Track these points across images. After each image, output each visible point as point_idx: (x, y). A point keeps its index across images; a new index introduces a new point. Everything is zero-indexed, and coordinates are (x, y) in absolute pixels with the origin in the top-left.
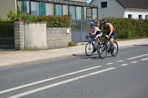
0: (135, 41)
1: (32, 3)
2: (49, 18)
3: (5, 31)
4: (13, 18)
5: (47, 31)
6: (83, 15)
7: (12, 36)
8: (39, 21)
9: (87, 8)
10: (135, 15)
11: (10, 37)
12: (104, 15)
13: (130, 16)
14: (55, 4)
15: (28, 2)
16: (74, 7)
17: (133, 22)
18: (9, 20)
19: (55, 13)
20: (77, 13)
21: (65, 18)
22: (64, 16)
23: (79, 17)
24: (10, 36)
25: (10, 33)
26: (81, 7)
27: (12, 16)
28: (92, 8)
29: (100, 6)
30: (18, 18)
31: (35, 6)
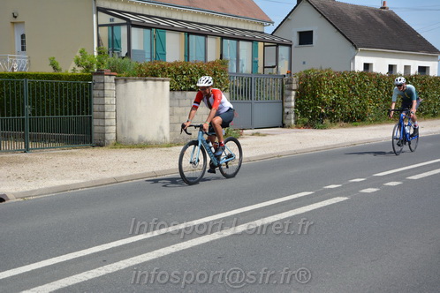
0: (384, 129)
1: (134, 31)
2: (177, 69)
3: (70, 99)
4: (87, 67)
5: (170, 99)
6: (254, 63)
7: (87, 111)
8: (152, 76)
9: (265, 46)
10: (380, 65)
11: (83, 114)
12: (304, 63)
13: (367, 66)
14: (189, 33)
15: (124, 30)
16: (235, 42)
17: (379, 80)
18: (79, 71)
19: (187, 55)
20: (241, 58)
21: (215, 70)
22: (214, 63)
23: (246, 67)
24: (83, 110)
25: (83, 105)
26: (250, 43)
27: (86, 61)
28: (278, 45)
29: (295, 40)
30: (102, 68)
31: (139, 39)
